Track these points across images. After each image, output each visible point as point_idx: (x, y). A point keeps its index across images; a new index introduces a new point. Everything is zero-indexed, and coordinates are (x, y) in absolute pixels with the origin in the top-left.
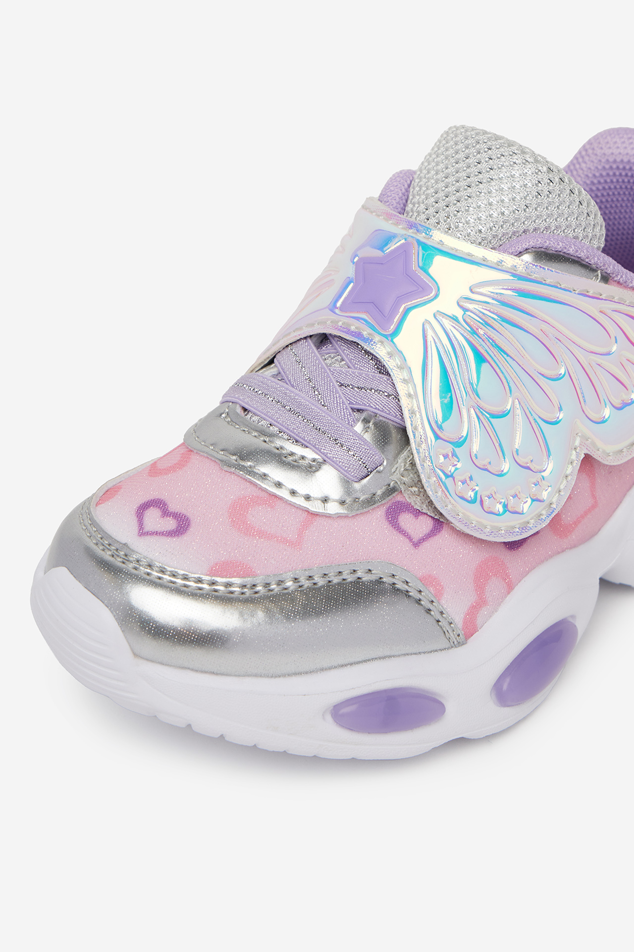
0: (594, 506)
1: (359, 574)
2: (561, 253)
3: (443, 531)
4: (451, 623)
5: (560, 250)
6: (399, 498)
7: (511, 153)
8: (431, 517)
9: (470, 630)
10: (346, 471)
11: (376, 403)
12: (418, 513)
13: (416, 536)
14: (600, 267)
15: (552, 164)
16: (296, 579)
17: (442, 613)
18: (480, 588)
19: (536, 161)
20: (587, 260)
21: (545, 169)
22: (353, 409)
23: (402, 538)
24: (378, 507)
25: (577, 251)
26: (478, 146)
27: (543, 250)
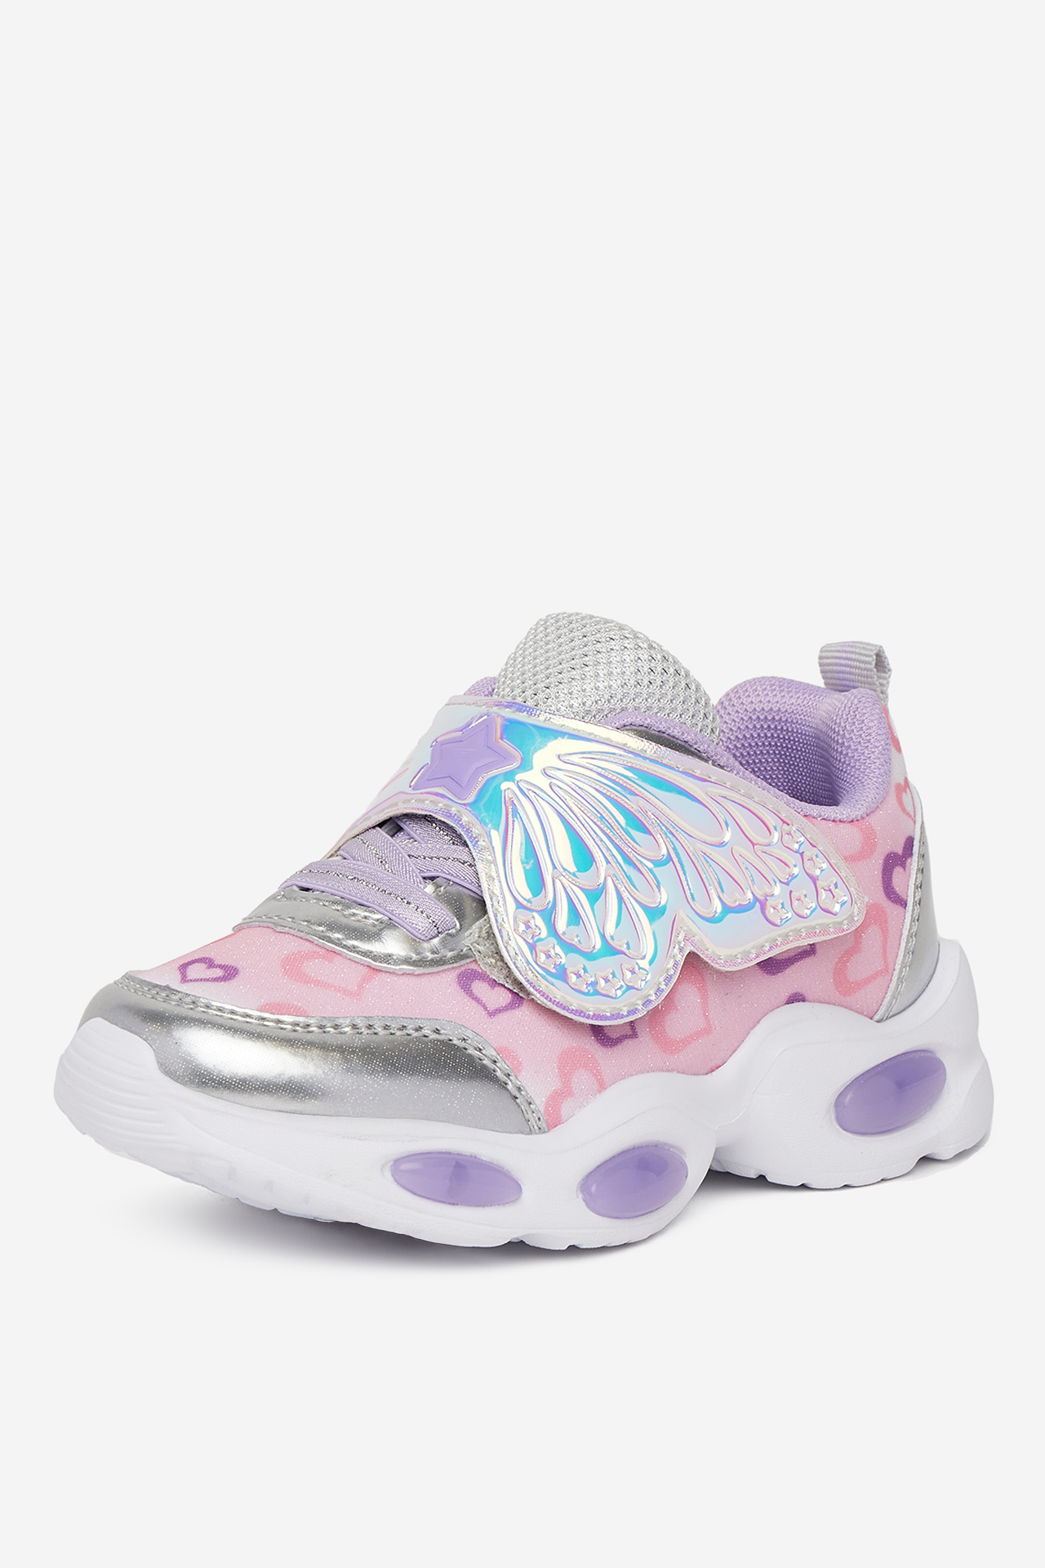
0: (707, 1031)
1: (426, 1032)
2: (665, 735)
3: (523, 1008)
4: (530, 1103)
5: (663, 730)
6: (473, 966)
7: (622, 637)
8: (508, 989)
9: (553, 1121)
10: (413, 928)
11: (451, 869)
12: (494, 983)
13: (491, 1007)
14: (712, 757)
15: (668, 653)
16: (354, 1025)
17: (519, 1089)
18: (565, 1075)
19: (651, 647)
20: (695, 746)
21: (645, 645)
22: (424, 878)
23: (474, 1004)
24: (448, 970)
25: (683, 734)
26: (584, 630)
27: (644, 728)
